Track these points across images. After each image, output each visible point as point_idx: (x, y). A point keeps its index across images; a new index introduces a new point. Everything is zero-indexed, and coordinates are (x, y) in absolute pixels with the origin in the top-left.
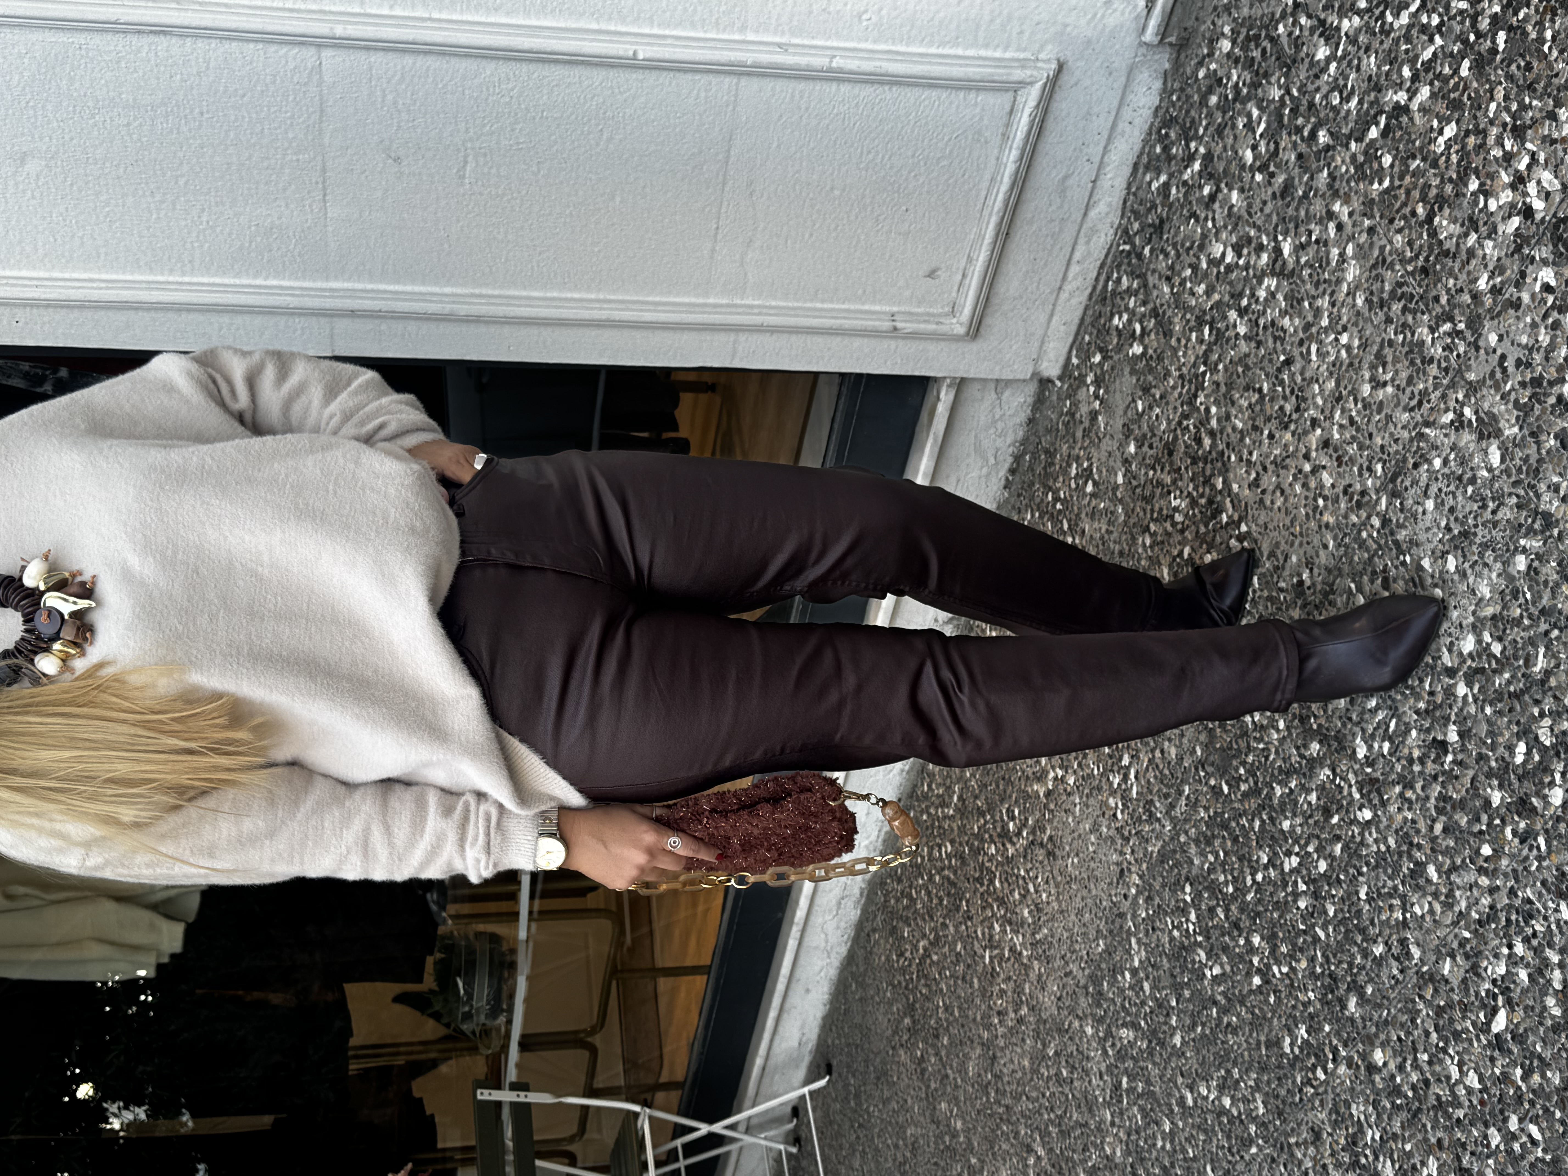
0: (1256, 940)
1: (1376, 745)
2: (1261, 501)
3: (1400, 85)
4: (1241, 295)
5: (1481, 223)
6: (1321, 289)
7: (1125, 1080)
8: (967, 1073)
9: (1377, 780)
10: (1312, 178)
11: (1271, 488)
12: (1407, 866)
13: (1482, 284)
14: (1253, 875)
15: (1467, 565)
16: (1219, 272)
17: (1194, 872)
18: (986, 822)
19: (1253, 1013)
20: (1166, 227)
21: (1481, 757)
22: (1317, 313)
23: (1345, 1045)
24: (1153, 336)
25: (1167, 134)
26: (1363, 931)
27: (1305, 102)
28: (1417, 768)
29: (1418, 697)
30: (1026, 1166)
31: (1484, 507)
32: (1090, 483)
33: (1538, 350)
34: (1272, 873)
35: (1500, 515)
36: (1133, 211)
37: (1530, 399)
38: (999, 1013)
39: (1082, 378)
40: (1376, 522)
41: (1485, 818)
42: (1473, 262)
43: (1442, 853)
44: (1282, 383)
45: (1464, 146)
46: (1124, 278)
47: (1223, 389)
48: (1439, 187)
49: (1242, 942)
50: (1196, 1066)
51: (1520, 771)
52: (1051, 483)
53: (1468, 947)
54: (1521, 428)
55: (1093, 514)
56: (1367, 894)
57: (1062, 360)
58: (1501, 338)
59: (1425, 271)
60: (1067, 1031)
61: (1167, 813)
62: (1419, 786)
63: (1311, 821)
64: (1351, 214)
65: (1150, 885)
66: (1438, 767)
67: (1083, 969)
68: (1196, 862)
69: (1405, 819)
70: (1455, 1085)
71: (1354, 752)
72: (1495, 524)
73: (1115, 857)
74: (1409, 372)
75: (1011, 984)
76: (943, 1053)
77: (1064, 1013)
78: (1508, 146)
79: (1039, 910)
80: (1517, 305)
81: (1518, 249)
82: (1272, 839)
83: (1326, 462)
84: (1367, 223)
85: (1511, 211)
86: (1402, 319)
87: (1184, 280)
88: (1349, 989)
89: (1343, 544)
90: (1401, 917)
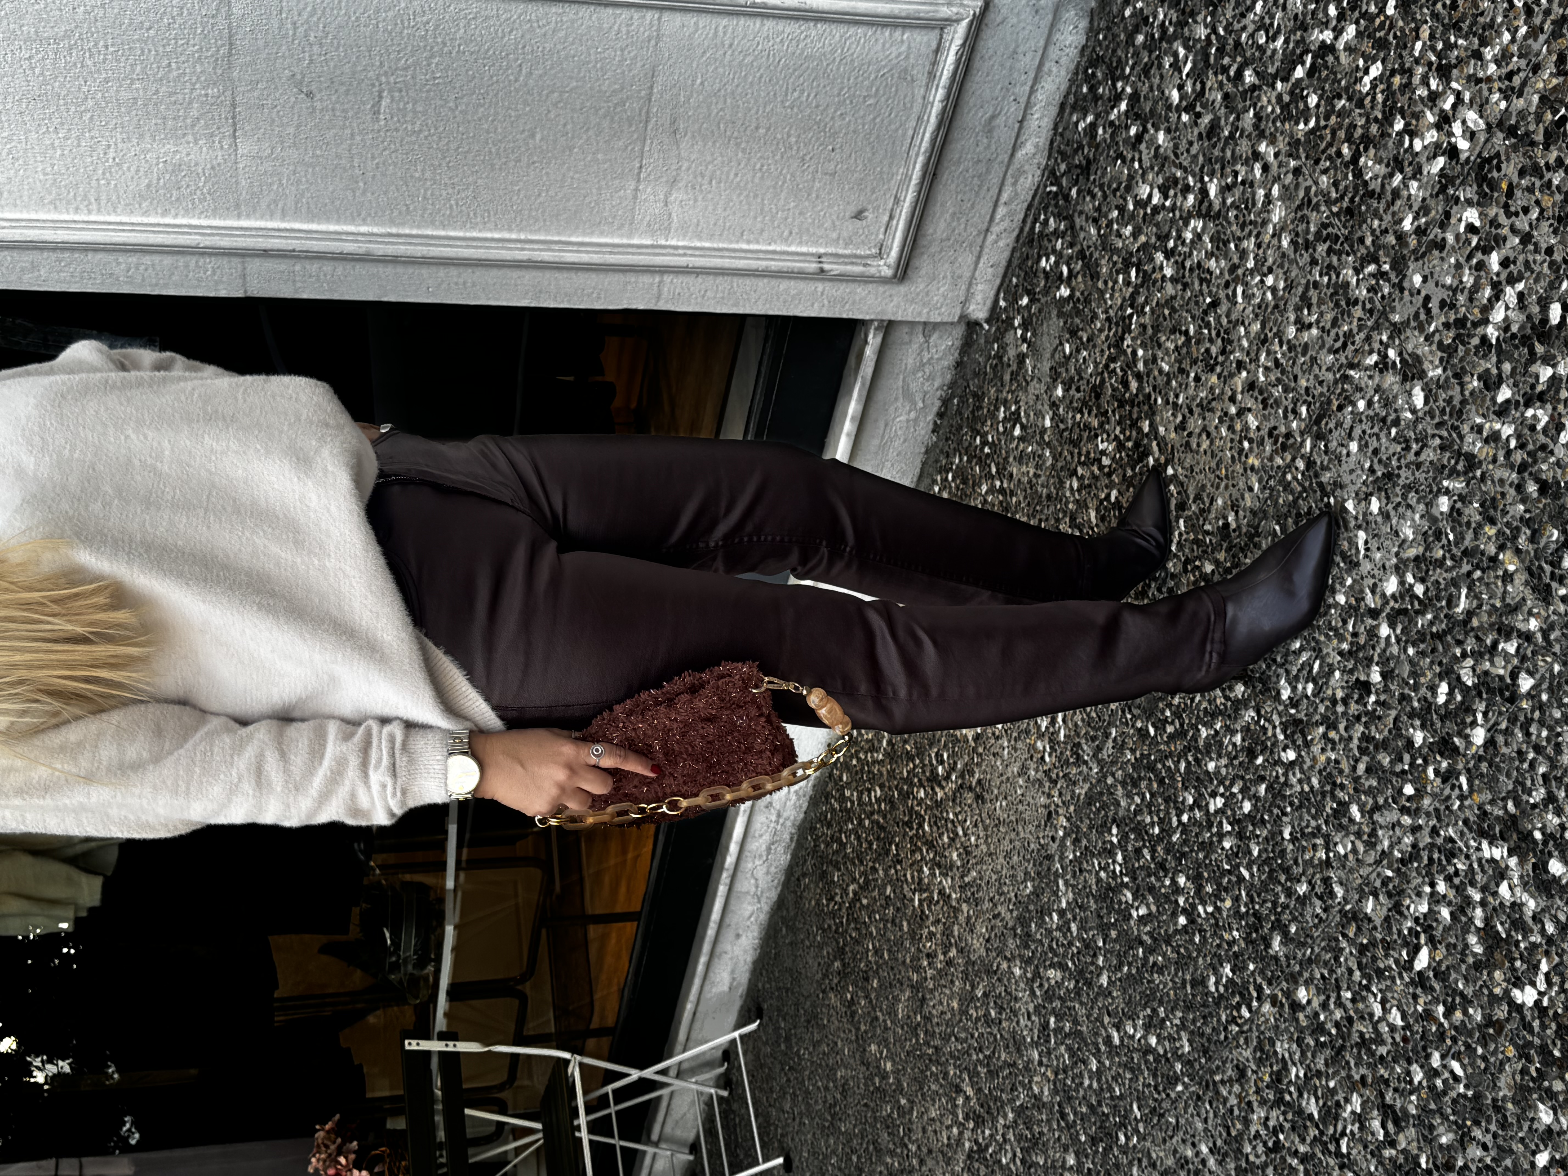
0: (1182, 880)
1: (1300, 687)
2: (1188, 443)
3: (1326, 25)
4: (1167, 237)
5: (1406, 163)
6: (1247, 230)
7: (1052, 1020)
8: (896, 1015)
9: (1302, 721)
10: (1238, 119)
11: (1197, 431)
12: (1330, 806)
13: (1407, 224)
14: (1179, 816)
15: (1390, 507)
16: (1145, 214)
17: (1121, 814)
18: (915, 767)
19: (1178, 953)
20: (1093, 168)
21: (1404, 698)
22: (1243, 254)
23: (1270, 984)
24: (1080, 279)
25: (1093, 73)
26: (1287, 870)
27: (1231, 41)
28: (1340, 709)
29: (1341, 639)
30: (956, 1106)
31: (1408, 448)
32: (1018, 427)
33: (1462, 291)
34: (1198, 814)
35: (1423, 457)
36: (1060, 152)
37: (1454, 340)
38: (928, 956)
39: (1009, 321)
40: (1301, 464)
41: (1407, 758)
42: (1398, 203)
43: (1365, 793)
44: (1208, 325)
45: (1390, 85)
46: (1052, 220)
47: (1150, 331)
48: (1366, 126)
49: (1167, 882)
50: (1123, 1005)
51: (1442, 711)
52: (979, 427)
53: (1391, 886)
54: (1445, 370)
55: (1021, 459)
56: (1291, 834)
57: (989, 303)
58: (1425, 279)
59: (1349, 212)
60: (995, 972)
61: (1095, 756)
62: (1342, 726)
63: (1236, 762)
64: (1276, 155)
65: (1078, 827)
66: (1361, 708)
67: (1011, 911)
68: (1123, 803)
69: (1328, 760)
70: (1378, 1022)
71: (1279, 693)
72: (1419, 466)
73: (1043, 800)
74: (1333, 314)
75: (940, 927)
76: (873, 996)
77: (992, 954)
78: (1433, 86)
79: (967, 853)
80: (1441, 246)
81: (1443, 189)
82: (1198, 781)
83: (1252, 404)
84: (1293, 164)
85: (1436, 151)
86: (1328, 260)
87: (1111, 222)
88: (1273, 929)
89: (1268, 486)
90: (1324, 857)
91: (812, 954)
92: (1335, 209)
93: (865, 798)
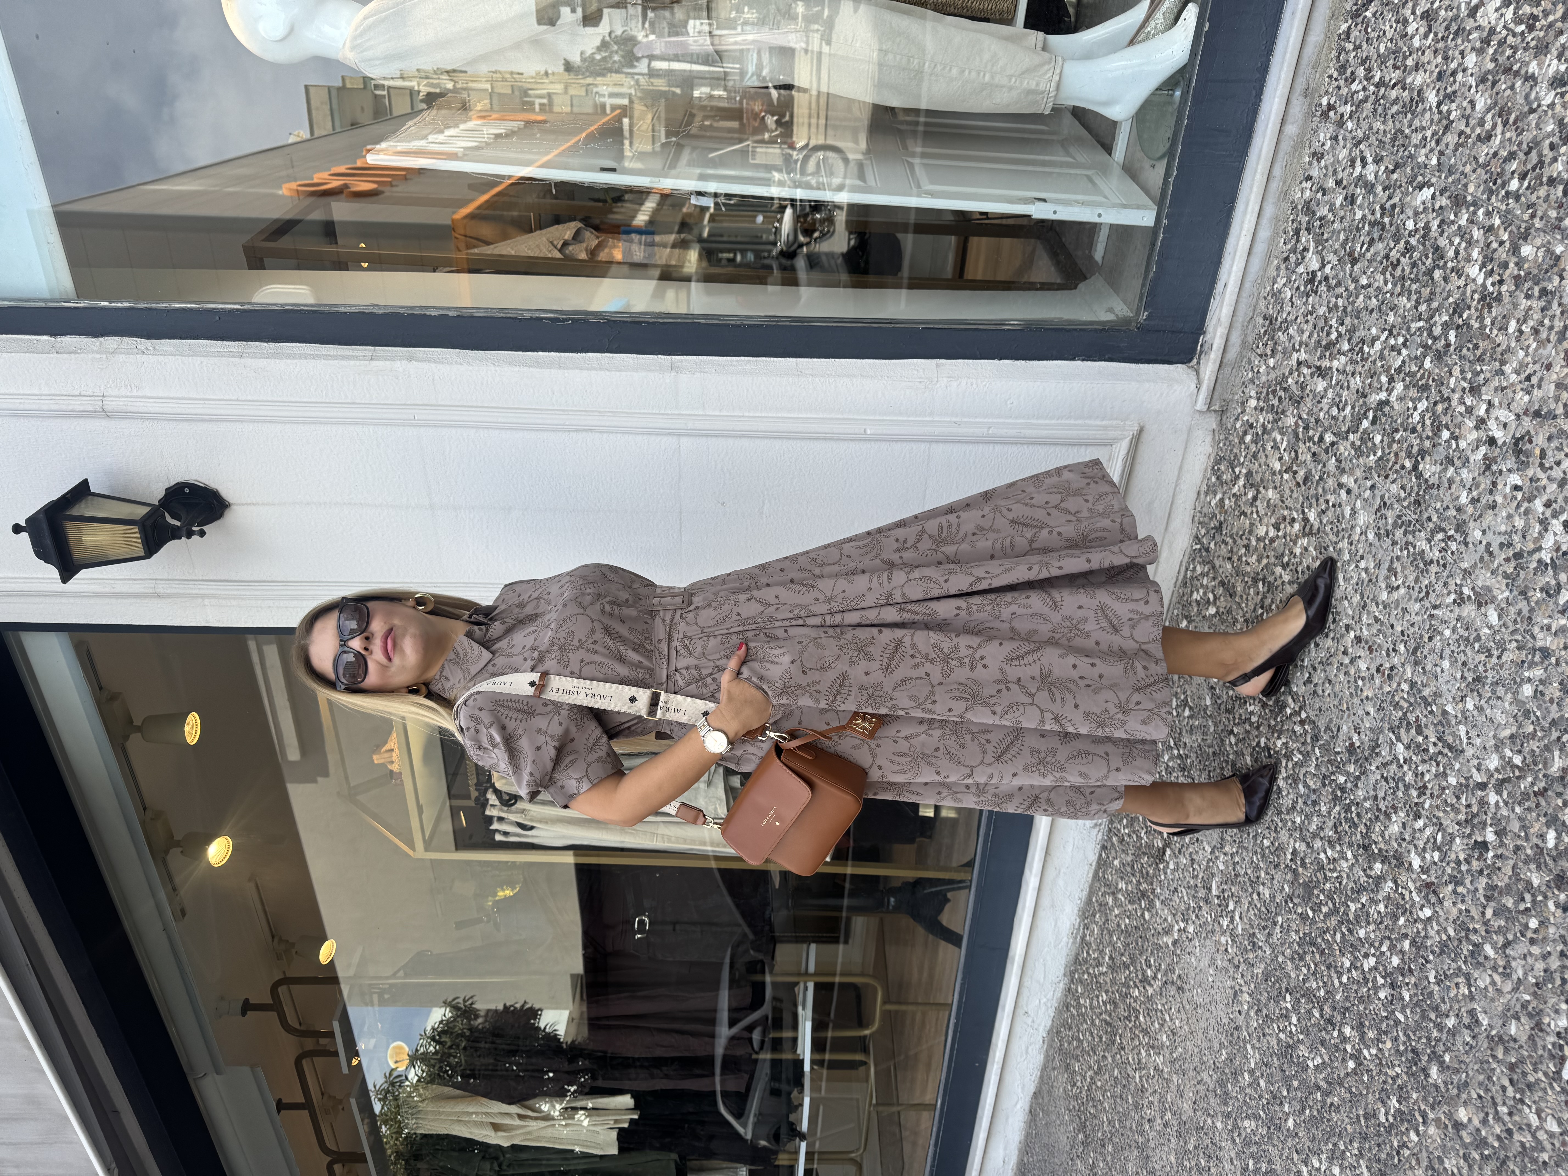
0: (1347, 1031)
1: (1427, 856)
2: (1315, 692)
3: (1380, 389)
4: (1282, 555)
5: (1455, 460)
6: (1341, 535)
7: (1251, 1162)
9: (1433, 883)
11: (1321, 681)
12: (1466, 948)
13: (1464, 499)
14: (1339, 978)
15: (1483, 702)
16: (1265, 545)
17: (1292, 985)
18: (1130, 972)
19: (1351, 1092)
20: (1224, 526)
21: (1517, 848)
23: (1433, 1108)
24: (1222, 599)
25: (1218, 468)
26: (1436, 1009)
27: (1313, 420)
28: (1464, 868)
29: (1457, 811)
31: (1490, 656)
32: (1187, 709)
33: (1516, 532)
34: (1355, 974)
35: (1504, 658)
36: (1200, 523)
37: (1515, 568)
38: (1149, 1121)
40: (1405, 687)
41: (1528, 897)
42: (1454, 487)
43: (1496, 933)
45: (1434, 413)
46: (1198, 567)
48: (1420, 444)
49: (1336, 1034)
50: (1308, 1143)
51: (1554, 853)
53: (1530, 1008)
54: (1511, 591)
55: (1191, 731)
56: (1436, 977)
58: (1484, 532)
59: (1417, 503)
60: (1202, 1128)
61: (1267, 941)
62: (1467, 882)
63: (1382, 927)
64: (1356, 481)
65: (1259, 1000)
66: (1482, 863)
67: (1211, 1076)
68: (1293, 975)
69: (1460, 910)
70: (1535, 1131)
71: (1410, 864)
72: (1501, 666)
73: (1229, 983)
74: (1415, 574)
75: (1157, 1096)
76: (1109, 1158)
77: (1199, 1113)
78: (1468, 402)
79: (1174, 1034)
80: (1493, 506)
81: (1488, 468)
82: (1352, 947)
83: (1361, 653)
84: (1369, 483)
85: (1478, 444)
86: (1405, 540)
87: (1241, 557)
88: (1430, 1061)
89: (1381, 709)
90: (1467, 992)
91: (1062, 1130)
92: (1405, 504)
93: (1095, 1003)
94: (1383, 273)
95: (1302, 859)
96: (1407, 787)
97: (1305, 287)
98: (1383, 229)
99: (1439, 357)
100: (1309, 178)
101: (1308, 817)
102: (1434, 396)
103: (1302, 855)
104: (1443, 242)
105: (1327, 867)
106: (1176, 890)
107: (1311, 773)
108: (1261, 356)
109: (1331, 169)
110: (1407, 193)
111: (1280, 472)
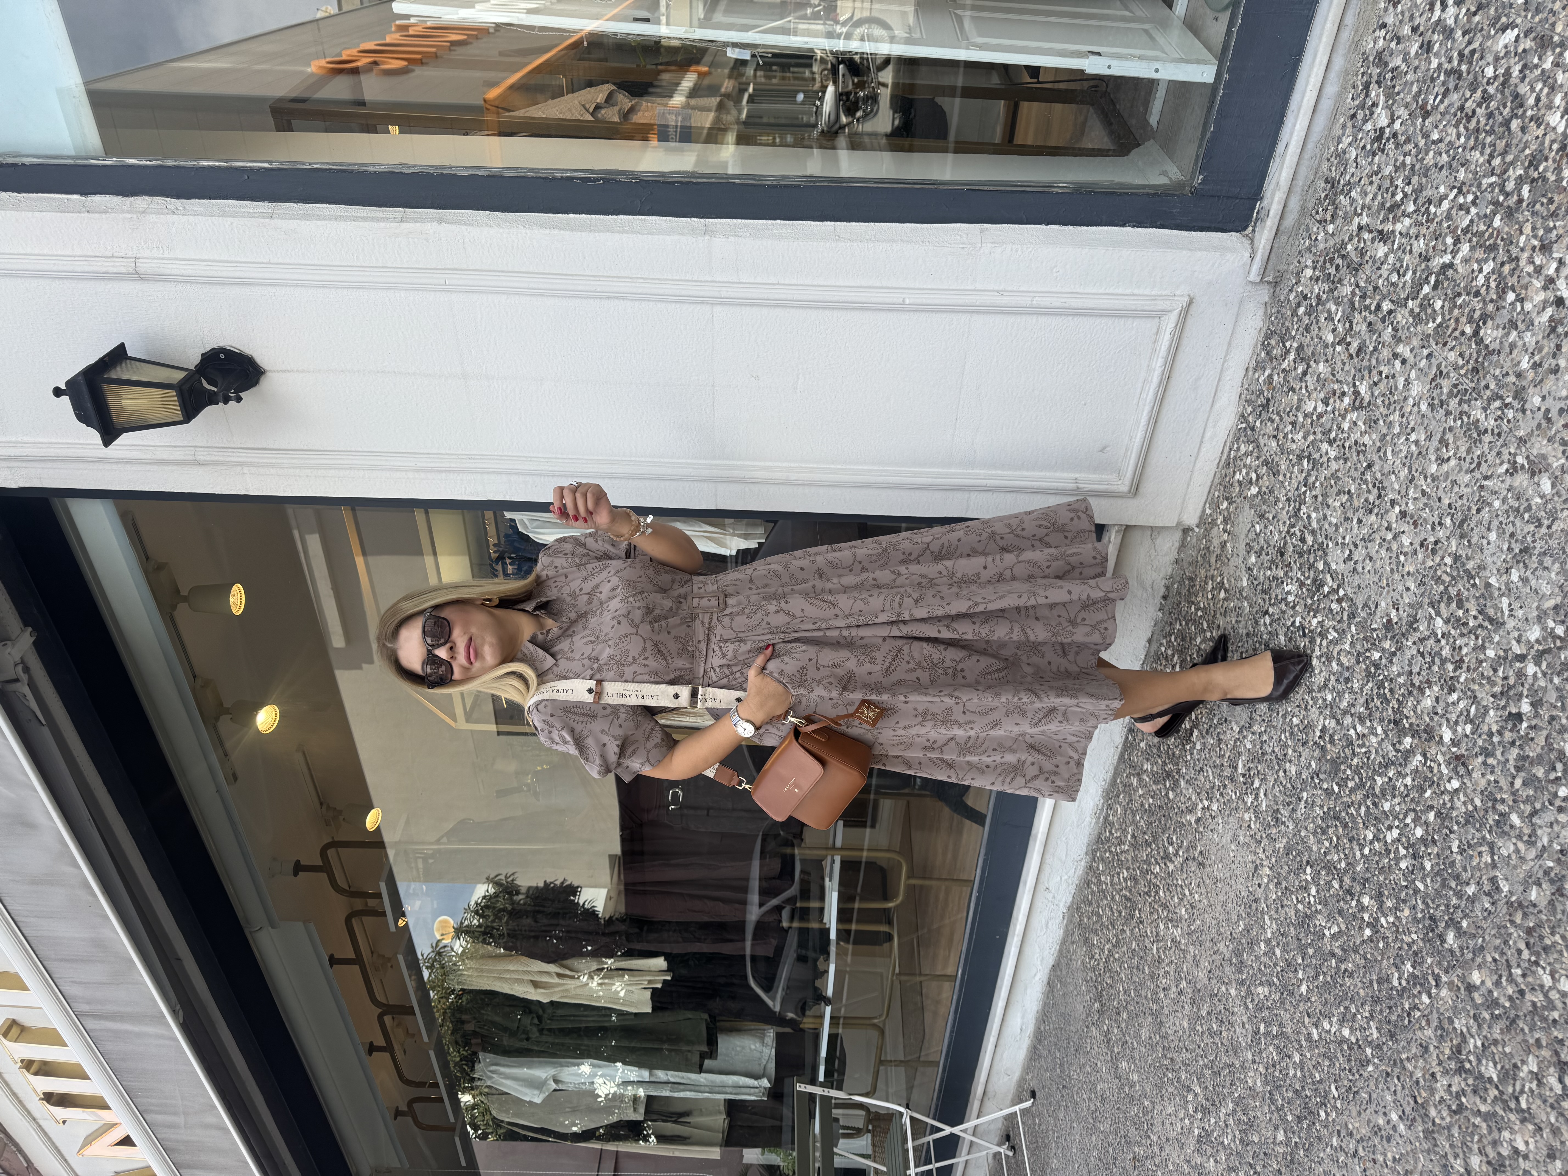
0: (1366, 900)
1: (1459, 729)
2: (1355, 569)
3: (1445, 251)
4: (1330, 431)
5: (1519, 323)
6: (1392, 408)
7: (1262, 1026)
8: (1141, 1038)
9: (1463, 756)
11: (1361, 558)
12: (1492, 818)
13: (1525, 364)
14: (1360, 850)
15: (1528, 573)
16: (1313, 421)
17: (1313, 858)
18: (1152, 850)
19: (1366, 959)
20: (1271, 404)
21: (1553, 718)
22: (1390, 425)
23: (1447, 972)
24: (1265, 478)
25: (1269, 343)
26: (1457, 877)
27: (1371, 288)
28: (1496, 739)
29: (1492, 684)
31: (1540, 525)
32: (1223, 591)
34: (1377, 846)
35: (1554, 528)
36: (1247, 401)
38: (1164, 989)
39: (1214, 522)
40: (1448, 560)
42: (1515, 352)
43: (1523, 802)
44: (1366, 482)
45: (1500, 275)
47: (1320, 498)
48: (1482, 309)
49: (1354, 903)
50: (1320, 1007)
52: (1193, 599)
53: (1552, 875)
55: (1226, 613)
56: (1459, 847)
57: (1199, 512)
58: (1544, 398)
59: (1475, 370)
60: (1216, 995)
61: (1291, 816)
62: (1498, 753)
63: (1408, 799)
64: (1411, 351)
65: (1279, 874)
66: (1515, 735)
67: (1228, 947)
68: (1315, 849)
69: (1489, 781)
70: (1548, 991)
71: (1441, 738)
72: (1551, 536)
73: (1251, 858)
74: (1468, 445)
75: (1173, 966)
76: (1123, 1025)
77: (1214, 981)
78: (1538, 261)
79: (1193, 908)
80: (1556, 371)
81: (1553, 330)
82: (1376, 820)
83: (1405, 528)
84: (1426, 352)
85: (1545, 304)
86: (1460, 409)
87: (1287, 434)
88: (1447, 926)
89: (1422, 583)
90: (1489, 860)
91: (1079, 1000)
92: (1463, 372)
93: (1116, 879)
94: (1456, 126)
95: (1331, 736)
96: (1443, 661)
97: (1372, 144)
98: (1459, 78)
99: (1510, 214)
100: (1384, 26)
101: (1340, 694)
102: (1502, 256)
103: (1331, 732)
104: (1523, 89)
105: (1356, 743)
106: (1202, 769)
107: (1345, 650)
108: (1320, 222)
109: (1407, 15)
110: (1488, 37)
111: (1333, 344)
